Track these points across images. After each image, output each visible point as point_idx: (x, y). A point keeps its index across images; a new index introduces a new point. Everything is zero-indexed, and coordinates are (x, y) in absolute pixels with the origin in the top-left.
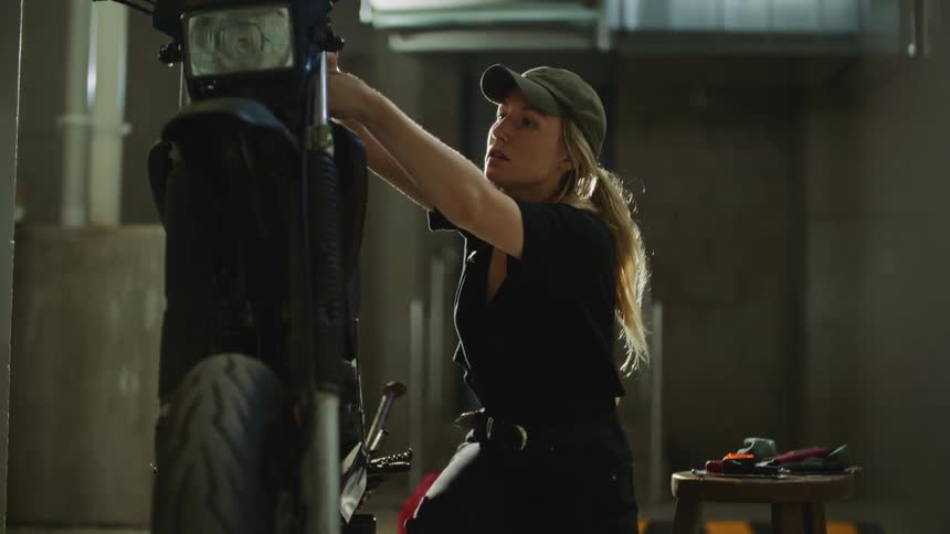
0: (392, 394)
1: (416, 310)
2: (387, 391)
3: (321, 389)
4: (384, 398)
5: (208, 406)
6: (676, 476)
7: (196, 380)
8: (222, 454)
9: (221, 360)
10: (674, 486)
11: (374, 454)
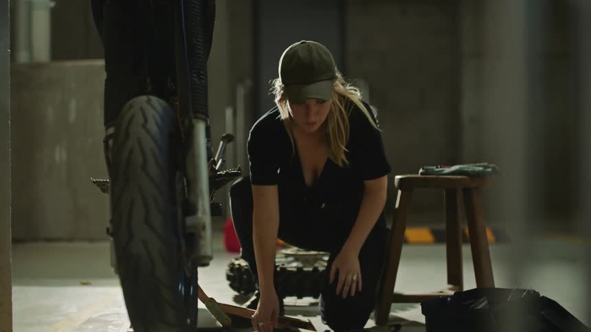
0: (226, 140)
1: (229, 113)
2: (223, 139)
3: (196, 118)
4: (221, 143)
5: (139, 119)
6: (398, 177)
7: (131, 107)
8: (149, 145)
9: (144, 98)
10: (396, 182)
11: (218, 171)
